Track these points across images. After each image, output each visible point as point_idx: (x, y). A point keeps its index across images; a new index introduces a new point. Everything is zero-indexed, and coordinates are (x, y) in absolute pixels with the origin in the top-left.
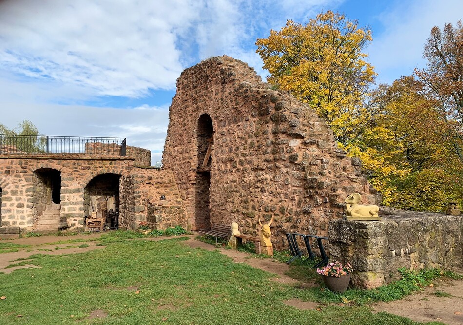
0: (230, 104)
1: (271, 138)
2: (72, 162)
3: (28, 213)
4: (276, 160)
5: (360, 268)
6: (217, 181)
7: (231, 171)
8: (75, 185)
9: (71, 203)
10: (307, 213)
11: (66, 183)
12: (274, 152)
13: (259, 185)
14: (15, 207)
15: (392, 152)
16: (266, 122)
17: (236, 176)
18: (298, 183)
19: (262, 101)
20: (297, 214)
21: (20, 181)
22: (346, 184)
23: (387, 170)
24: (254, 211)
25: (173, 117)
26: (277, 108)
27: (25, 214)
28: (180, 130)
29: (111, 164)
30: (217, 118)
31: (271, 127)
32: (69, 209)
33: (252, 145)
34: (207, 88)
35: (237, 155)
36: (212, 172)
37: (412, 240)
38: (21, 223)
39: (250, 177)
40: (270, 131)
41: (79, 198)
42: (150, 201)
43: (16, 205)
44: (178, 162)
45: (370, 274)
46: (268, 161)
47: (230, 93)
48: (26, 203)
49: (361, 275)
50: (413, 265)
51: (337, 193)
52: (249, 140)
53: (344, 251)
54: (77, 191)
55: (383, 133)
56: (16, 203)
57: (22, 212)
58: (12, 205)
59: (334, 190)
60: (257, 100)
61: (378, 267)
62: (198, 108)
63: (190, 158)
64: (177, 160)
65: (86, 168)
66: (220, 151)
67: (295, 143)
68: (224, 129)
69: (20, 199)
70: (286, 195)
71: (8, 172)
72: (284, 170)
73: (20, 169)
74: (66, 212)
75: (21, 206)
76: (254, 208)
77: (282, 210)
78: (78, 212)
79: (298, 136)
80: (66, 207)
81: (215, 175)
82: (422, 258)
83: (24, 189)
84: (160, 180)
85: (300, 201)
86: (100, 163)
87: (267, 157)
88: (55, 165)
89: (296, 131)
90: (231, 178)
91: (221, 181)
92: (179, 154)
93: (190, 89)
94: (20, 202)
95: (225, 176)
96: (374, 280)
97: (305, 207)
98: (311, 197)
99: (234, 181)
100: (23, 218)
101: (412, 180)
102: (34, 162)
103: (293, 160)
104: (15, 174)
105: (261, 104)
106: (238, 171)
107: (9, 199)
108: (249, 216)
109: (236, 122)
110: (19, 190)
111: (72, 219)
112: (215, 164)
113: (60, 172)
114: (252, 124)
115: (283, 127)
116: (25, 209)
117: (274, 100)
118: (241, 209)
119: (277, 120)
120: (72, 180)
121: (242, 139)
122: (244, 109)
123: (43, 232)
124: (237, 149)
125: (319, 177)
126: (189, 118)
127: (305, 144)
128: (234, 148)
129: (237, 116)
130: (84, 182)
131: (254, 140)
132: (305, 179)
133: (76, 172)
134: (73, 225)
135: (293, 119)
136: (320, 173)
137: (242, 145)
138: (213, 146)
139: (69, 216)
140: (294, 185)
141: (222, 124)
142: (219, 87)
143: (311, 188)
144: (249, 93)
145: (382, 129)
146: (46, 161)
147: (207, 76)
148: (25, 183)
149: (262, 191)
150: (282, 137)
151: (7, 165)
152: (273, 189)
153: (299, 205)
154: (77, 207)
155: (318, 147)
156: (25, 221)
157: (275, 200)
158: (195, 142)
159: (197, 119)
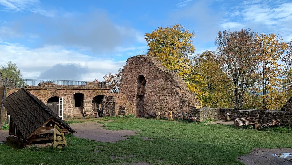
0: (154, 74)
1: (170, 86)
2: (88, 90)
3: (72, 110)
4: (171, 93)
5: (198, 118)
6: (148, 99)
7: (154, 96)
8: (89, 99)
9: (87, 106)
10: (182, 108)
11: (86, 99)
12: (171, 91)
13: (166, 100)
14: (67, 108)
15: (202, 86)
16: (168, 82)
17: (156, 97)
18: (179, 100)
19: (166, 75)
20: (179, 109)
21: (69, 98)
22: (192, 100)
23: (200, 93)
24: (164, 108)
25: (124, 73)
26: (172, 78)
27: (71, 111)
28: (128, 79)
29: (101, 91)
30: (147, 77)
31: (169, 83)
32: (87, 109)
33: (162, 88)
34: (142, 66)
35: (157, 91)
36: (145, 95)
37: (208, 113)
38: (70, 114)
39: (162, 98)
40: (169, 84)
41: (90, 104)
42: (121, 105)
43: (68, 107)
44: (127, 91)
45: (200, 119)
46: (169, 93)
47: (153, 70)
48: (71, 107)
49: (199, 119)
50: (208, 118)
51: (190, 103)
52: (162, 86)
53: (195, 115)
54: (90, 101)
55: (199, 77)
56: (68, 106)
57: (70, 110)
58: (66, 107)
59: (189, 102)
60: (164, 74)
61: (202, 118)
62: (138, 72)
63: (134, 90)
64: (127, 90)
65: (93, 93)
66: (149, 89)
67: (178, 89)
68: (151, 81)
69: (69, 105)
70: (175, 103)
71: (65, 95)
72: (175, 96)
73: (69, 94)
74: (86, 110)
75: (69, 107)
76: (164, 107)
77: (174, 108)
78: (90, 110)
79: (179, 87)
80: (85, 108)
81: (147, 96)
82: (210, 117)
83: (71, 101)
84: (121, 98)
85: (179, 105)
86: (97, 91)
87: (168, 92)
88: (82, 92)
89: (178, 85)
90: (154, 98)
91: (150, 98)
92: (128, 88)
93: (134, 65)
94: (69, 106)
95: (152, 97)
96: (201, 120)
97: (181, 107)
98: (183, 104)
99: (156, 99)
100: (70, 112)
101: (210, 97)
102: (74, 91)
103: (177, 93)
104: (68, 95)
105: (166, 76)
106: (157, 95)
107: (65, 105)
108: (162, 110)
109: (156, 79)
110: (69, 101)
111: (88, 112)
112: (147, 93)
113: (83, 94)
114: (163, 81)
115: (174, 84)
116: (71, 109)
117: (171, 75)
118: (159, 108)
119: (172, 81)
120: (87, 97)
121: (158, 85)
122: (159, 76)
123: (77, 117)
124: (157, 88)
125: (185, 99)
126: (133, 75)
127: (180, 89)
128: (155, 88)
129: (157, 78)
130: (92, 98)
131: (163, 86)
132: (181, 99)
133: (89, 95)
134: (88, 115)
135: (177, 82)
136: (185, 98)
137: (159, 87)
138: (146, 87)
139: (86, 111)
140: (177, 101)
141: (150, 79)
142: (148, 67)
143: (183, 101)
144: (161, 71)
145: (199, 76)
146: (79, 90)
147: (143, 62)
148: (71, 99)
149: (167, 102)
150: (173, 87)
151: (65, 92)
152: (171, 102)
153: (179, 106)
154: (89, 108)
155: (184, 90)
156: (71, 113)
157: (171, 105)
158: (136, 84)
159: (138, 76)
